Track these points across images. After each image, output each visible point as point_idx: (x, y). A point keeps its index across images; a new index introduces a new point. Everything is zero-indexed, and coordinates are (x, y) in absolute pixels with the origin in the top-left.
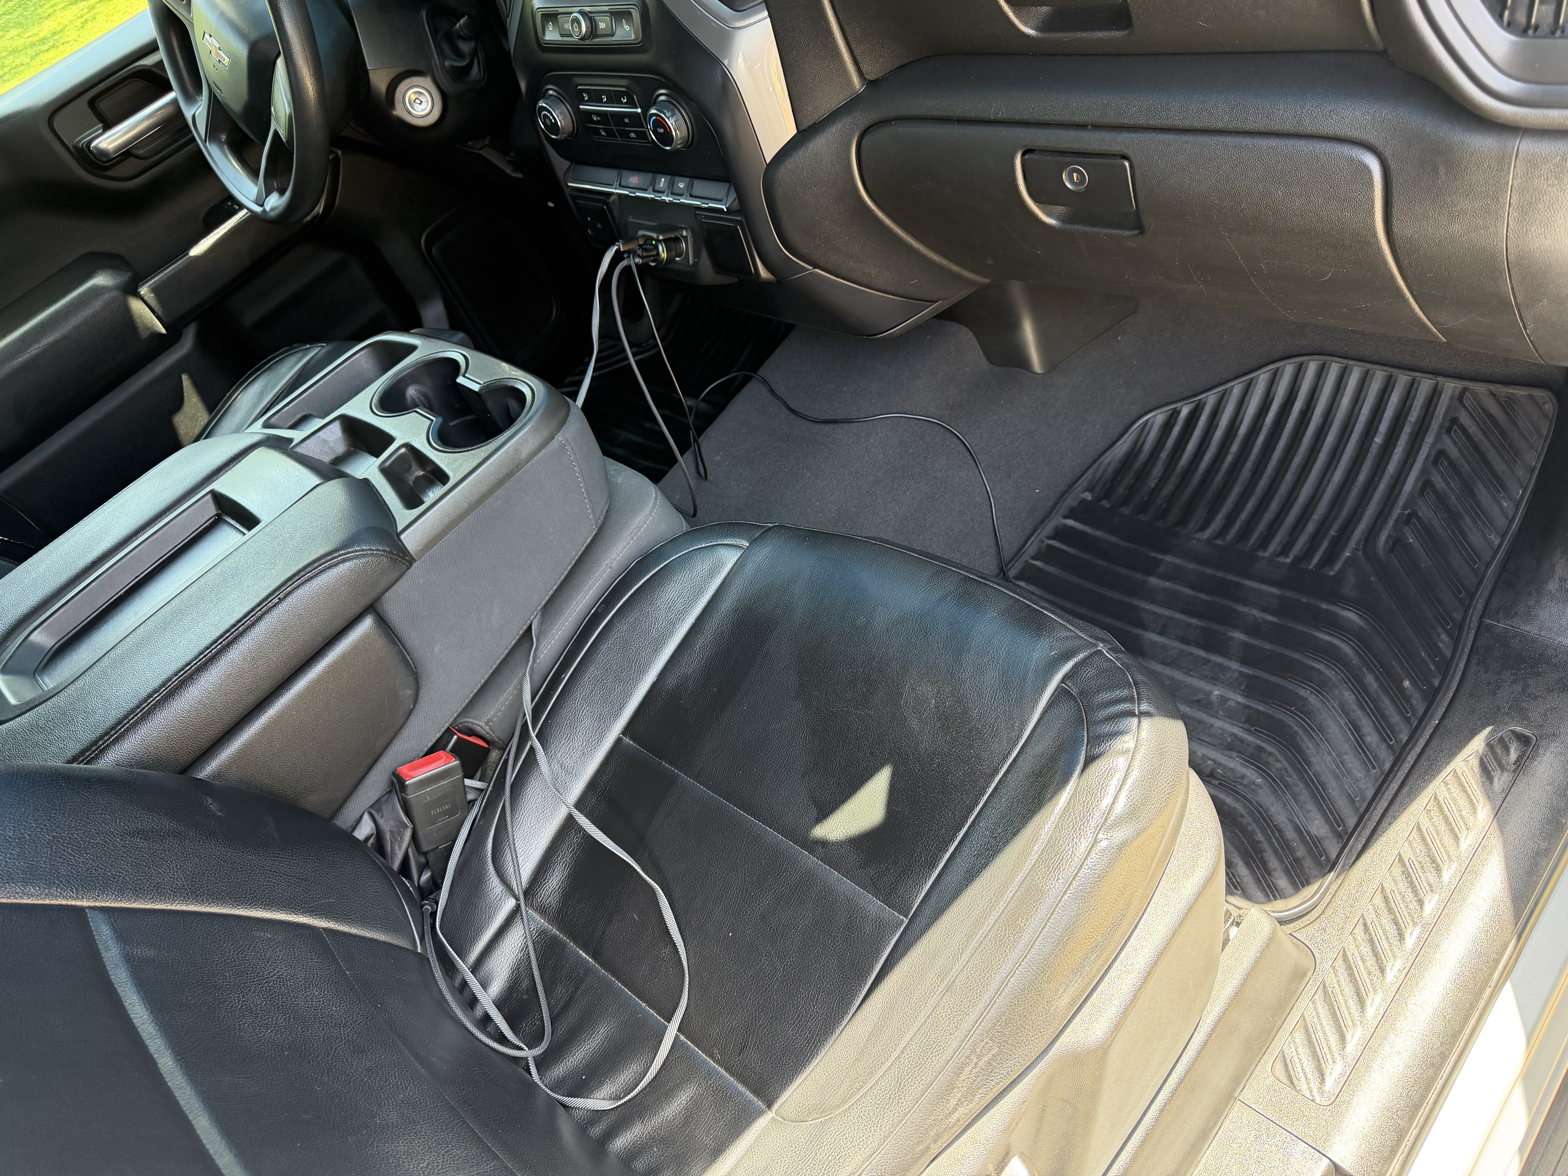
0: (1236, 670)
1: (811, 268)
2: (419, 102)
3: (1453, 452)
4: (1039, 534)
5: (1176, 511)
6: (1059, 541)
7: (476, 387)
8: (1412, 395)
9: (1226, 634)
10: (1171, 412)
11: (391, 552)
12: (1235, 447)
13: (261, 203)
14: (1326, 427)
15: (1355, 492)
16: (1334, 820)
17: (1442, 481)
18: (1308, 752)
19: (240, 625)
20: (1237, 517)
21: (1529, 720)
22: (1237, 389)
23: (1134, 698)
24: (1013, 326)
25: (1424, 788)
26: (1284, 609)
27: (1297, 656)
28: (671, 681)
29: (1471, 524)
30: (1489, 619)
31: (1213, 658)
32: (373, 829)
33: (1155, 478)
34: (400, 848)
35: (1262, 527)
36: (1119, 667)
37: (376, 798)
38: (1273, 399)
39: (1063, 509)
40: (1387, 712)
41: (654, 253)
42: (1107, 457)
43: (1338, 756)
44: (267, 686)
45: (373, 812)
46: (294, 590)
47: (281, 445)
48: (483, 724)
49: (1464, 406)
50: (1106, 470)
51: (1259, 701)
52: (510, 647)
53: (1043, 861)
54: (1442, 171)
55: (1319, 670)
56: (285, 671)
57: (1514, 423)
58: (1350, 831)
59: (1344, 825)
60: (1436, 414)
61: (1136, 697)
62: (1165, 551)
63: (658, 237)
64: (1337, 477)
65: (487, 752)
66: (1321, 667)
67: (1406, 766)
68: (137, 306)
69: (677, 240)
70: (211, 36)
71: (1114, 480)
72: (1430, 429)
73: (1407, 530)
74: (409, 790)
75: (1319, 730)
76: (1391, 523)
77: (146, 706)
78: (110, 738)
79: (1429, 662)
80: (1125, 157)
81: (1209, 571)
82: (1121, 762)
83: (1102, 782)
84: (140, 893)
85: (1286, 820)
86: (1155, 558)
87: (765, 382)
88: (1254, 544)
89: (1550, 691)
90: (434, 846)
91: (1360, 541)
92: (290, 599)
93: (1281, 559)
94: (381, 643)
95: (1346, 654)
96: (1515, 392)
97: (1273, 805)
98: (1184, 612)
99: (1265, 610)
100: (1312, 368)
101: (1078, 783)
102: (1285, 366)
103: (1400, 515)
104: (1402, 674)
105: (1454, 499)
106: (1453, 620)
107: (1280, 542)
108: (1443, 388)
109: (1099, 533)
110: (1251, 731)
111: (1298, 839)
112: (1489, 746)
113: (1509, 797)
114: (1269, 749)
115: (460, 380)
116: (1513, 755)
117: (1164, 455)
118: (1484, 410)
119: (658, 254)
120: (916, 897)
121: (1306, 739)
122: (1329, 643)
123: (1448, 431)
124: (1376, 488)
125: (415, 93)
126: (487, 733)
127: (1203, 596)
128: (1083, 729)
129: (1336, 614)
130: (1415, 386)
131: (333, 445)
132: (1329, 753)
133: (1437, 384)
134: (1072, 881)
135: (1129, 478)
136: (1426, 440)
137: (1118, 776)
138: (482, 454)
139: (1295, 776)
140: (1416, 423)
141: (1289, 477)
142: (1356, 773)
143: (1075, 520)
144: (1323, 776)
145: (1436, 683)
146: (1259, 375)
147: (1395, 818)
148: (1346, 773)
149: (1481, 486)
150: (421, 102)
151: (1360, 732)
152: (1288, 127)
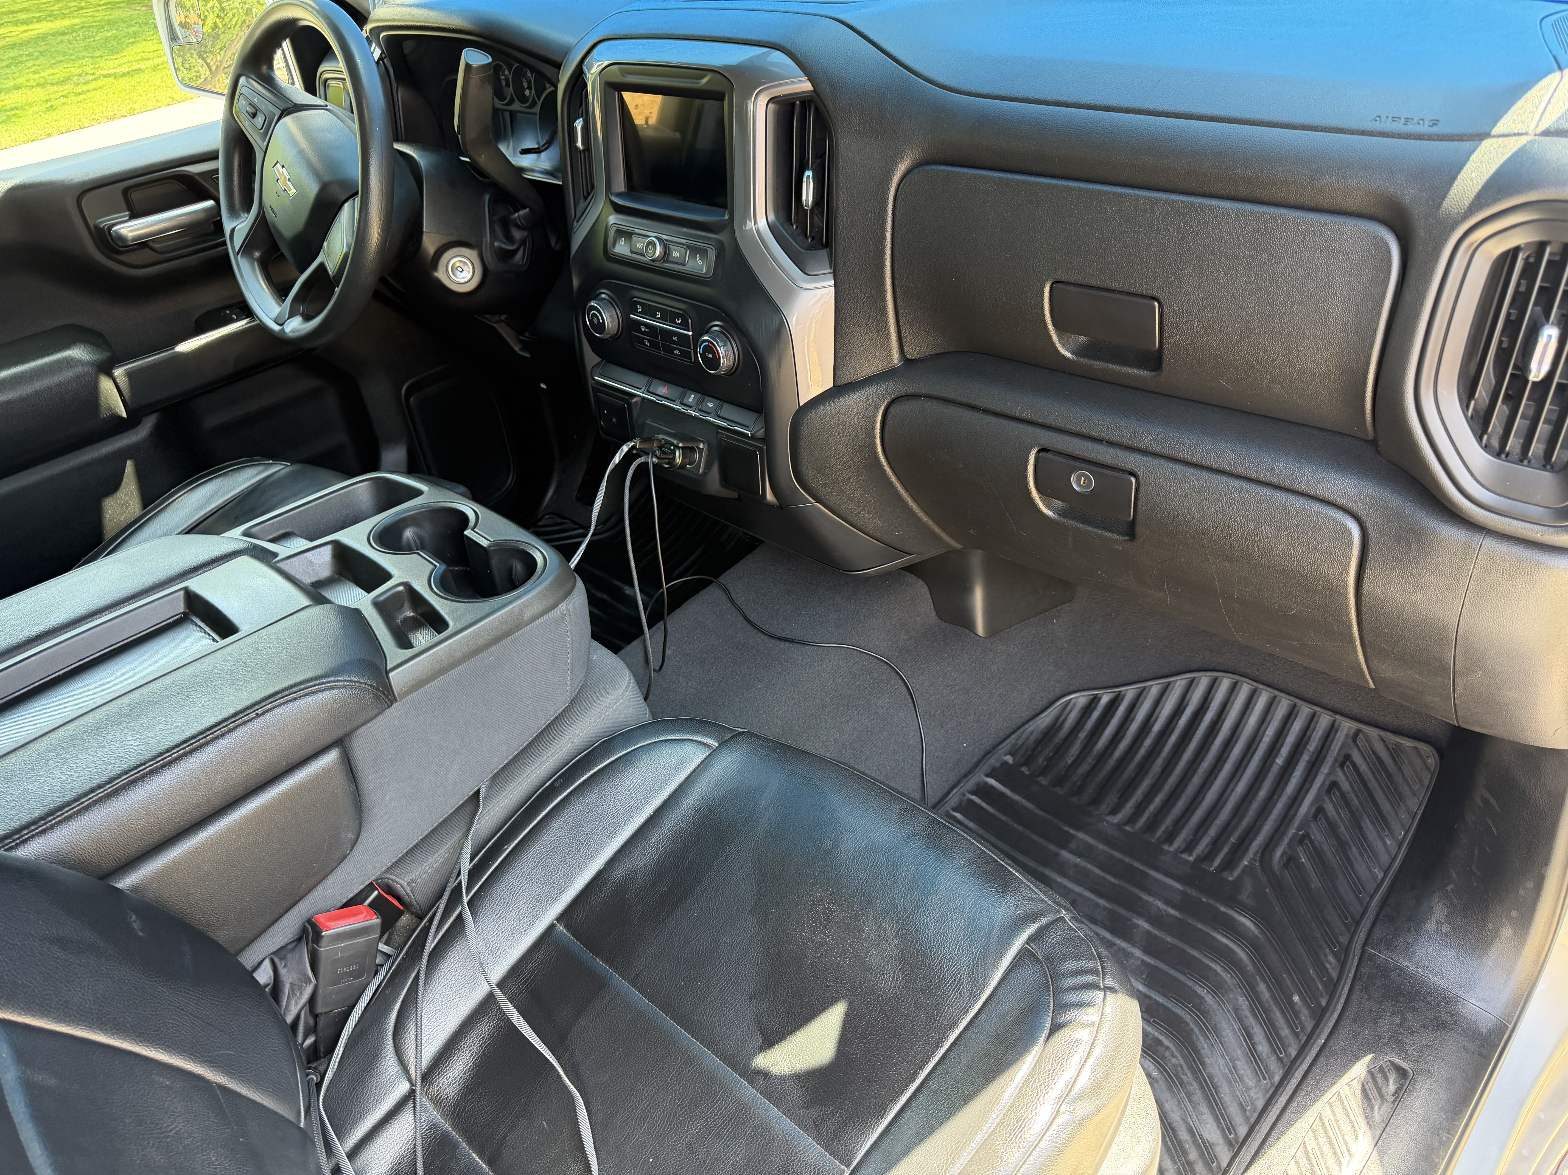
0: (1139, 958)
1: (813, 501)
2: (461, 270)
3: (1345, 786)
4: (961, 787)
5: (1090, 791)
6: (980, 798)
7: (484, 543)
8: (1312, 727)
9: (1131, 920)
10: (1092, 697)
11: (377, 689)
12: (1148, 742)
13: (281, 322)
14: (1234, 740)
15: (1255, 805)
16: (1226, 1126)
17: (1333, 810)
18: (1203, 1052)
19: (208, 733)
20: (1147, 807)
21: (1407, 1055)
22: (1155, 688)
23: (1099, 971)
24: (966, 590)
25: (1311, 1106)
26: (1185, 905)
27: (1196, 954)
28: (620, 872)
29: (1357, 855)
30: (1372, 948)
31: (1118, 941)
32: (270, 977)
33: (1072, 756)
34: (296, 1003)
35: (1168, 822)
36: (1082, 938)
37: (282, 944)
38: (1187, 705)
39: (985, 767)
40: (1278, 1024)
41: (671, 457)
42: (1030, 726)
43: (1231, 1061)
44: (217, 803)
45: (276, 960)
46: (274, 708)
47: (265, 557)
48: (405, 884)
49: (1357, 746)
50: (1028, 738)
51: (1159, 992)
52: (456, 807)
53: (1004, 1127)
54: (1414, 547)
55: (1216, 971)
56: (240, 791)
57: (1400, 769)
58: (1241, 1141)
59: (1236, 1134)
60: (1332, 748)
61: (1100, 970)
62: (1078, 828)
63: (678, 444)
64: (1241, 788)
65: (400, 913)
66: (1218, 968)
67: (1294, 1082)
68: (106, 386)
69: (692, 449)
70: (283, 167)
71: (1034, 749)
72: (1326, 760)
73: (1300, 850)
74: (324, 942)
75: (1214, 1032)
76: (1286, 841)
77: (86, 801)
78: (37, 829)
79: (1317, 980)
80: (1133, 474)
81: (1117, 854)
82: (1084, 1035)
83: (1068, 1052)
84: (46, 1010)
85: (1179, 1120)
86: (1068, 832)
87: (726, 590)
88: (1160, 837)
89: (1425, 1027)
90: (329, 1009)
91: (1257, 852)
92: (267, 716)
93: (1185, 856)
94: (340, 780)
95: (1241, 960)
96: (1403, 742)
97: (1167, 1101)
98: (1093, 891)
99: (1168, 903)
100: (1225, 684)
101: (1044, 1050)
102: (1201, 677)
103: (1295, 835)
104: (1292, 988)
105: (1342, 828)
106: (1340, 944)
107: (1185, 840)
108: (1340, 726)
109: (1016, 797)
110: (1150, 1022)
111: (1190, 1142)
112: (1370, 1073)
113: (1388, 1128)
114: (1166, 1042)
115: (467, 532)
116: (1392, 1087)
117: (1082, 735)
118: (1374, 753)
119: (674, 458)
120: (861, 1147)
121: (1201, 1038)
122: (1226, 946)
123: (1342, 766)
124: (1274, 806)
125: (460, 261)
126: (407, 894)
127: (1111, 879)
128: (1049, 995)
129: (1234, 920)
130: (1315, 719)
131: (317, 568)
132: (1223, 1057)
133: (1334, 721)
134: (1032, 1152)
135: (1048, 751)
136: (1322, 770)
137: (1082, 1050)
138: (487, 608)
139: (1189, 1075)
140: (1313, 753)
141: (1196, 781)
142: (1247, 1080)
143: (996, 780)
144: (1216, 1079)
145: (1324, 1002)
146: (1177, 680)
147: (1283, 1133)
148: (1238, 1080)
149: (1368, 821)
150: (463, 270)
151: (1253, 1040)
152: (1285, 483)
